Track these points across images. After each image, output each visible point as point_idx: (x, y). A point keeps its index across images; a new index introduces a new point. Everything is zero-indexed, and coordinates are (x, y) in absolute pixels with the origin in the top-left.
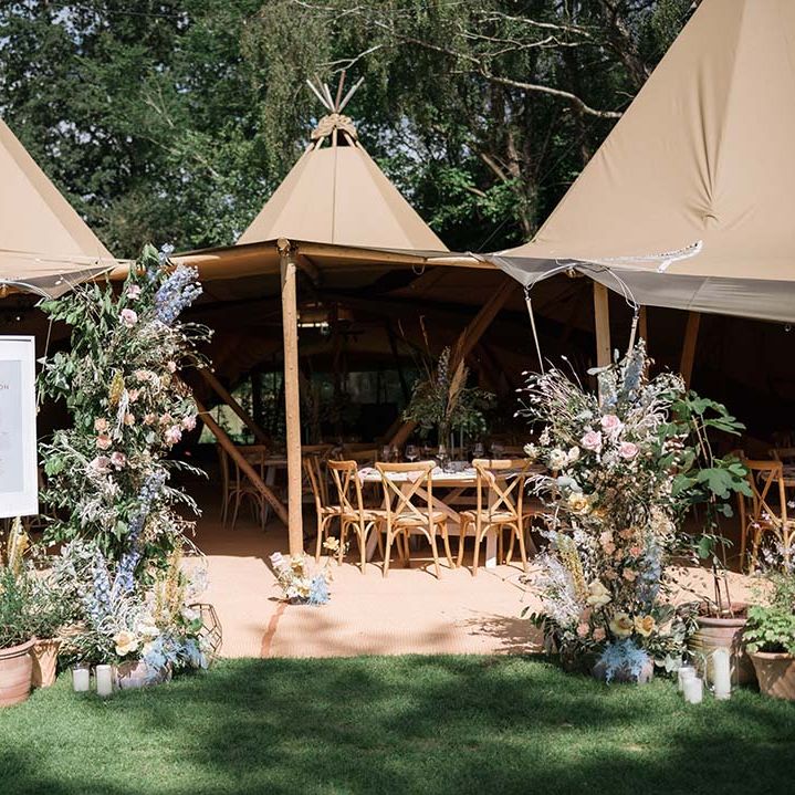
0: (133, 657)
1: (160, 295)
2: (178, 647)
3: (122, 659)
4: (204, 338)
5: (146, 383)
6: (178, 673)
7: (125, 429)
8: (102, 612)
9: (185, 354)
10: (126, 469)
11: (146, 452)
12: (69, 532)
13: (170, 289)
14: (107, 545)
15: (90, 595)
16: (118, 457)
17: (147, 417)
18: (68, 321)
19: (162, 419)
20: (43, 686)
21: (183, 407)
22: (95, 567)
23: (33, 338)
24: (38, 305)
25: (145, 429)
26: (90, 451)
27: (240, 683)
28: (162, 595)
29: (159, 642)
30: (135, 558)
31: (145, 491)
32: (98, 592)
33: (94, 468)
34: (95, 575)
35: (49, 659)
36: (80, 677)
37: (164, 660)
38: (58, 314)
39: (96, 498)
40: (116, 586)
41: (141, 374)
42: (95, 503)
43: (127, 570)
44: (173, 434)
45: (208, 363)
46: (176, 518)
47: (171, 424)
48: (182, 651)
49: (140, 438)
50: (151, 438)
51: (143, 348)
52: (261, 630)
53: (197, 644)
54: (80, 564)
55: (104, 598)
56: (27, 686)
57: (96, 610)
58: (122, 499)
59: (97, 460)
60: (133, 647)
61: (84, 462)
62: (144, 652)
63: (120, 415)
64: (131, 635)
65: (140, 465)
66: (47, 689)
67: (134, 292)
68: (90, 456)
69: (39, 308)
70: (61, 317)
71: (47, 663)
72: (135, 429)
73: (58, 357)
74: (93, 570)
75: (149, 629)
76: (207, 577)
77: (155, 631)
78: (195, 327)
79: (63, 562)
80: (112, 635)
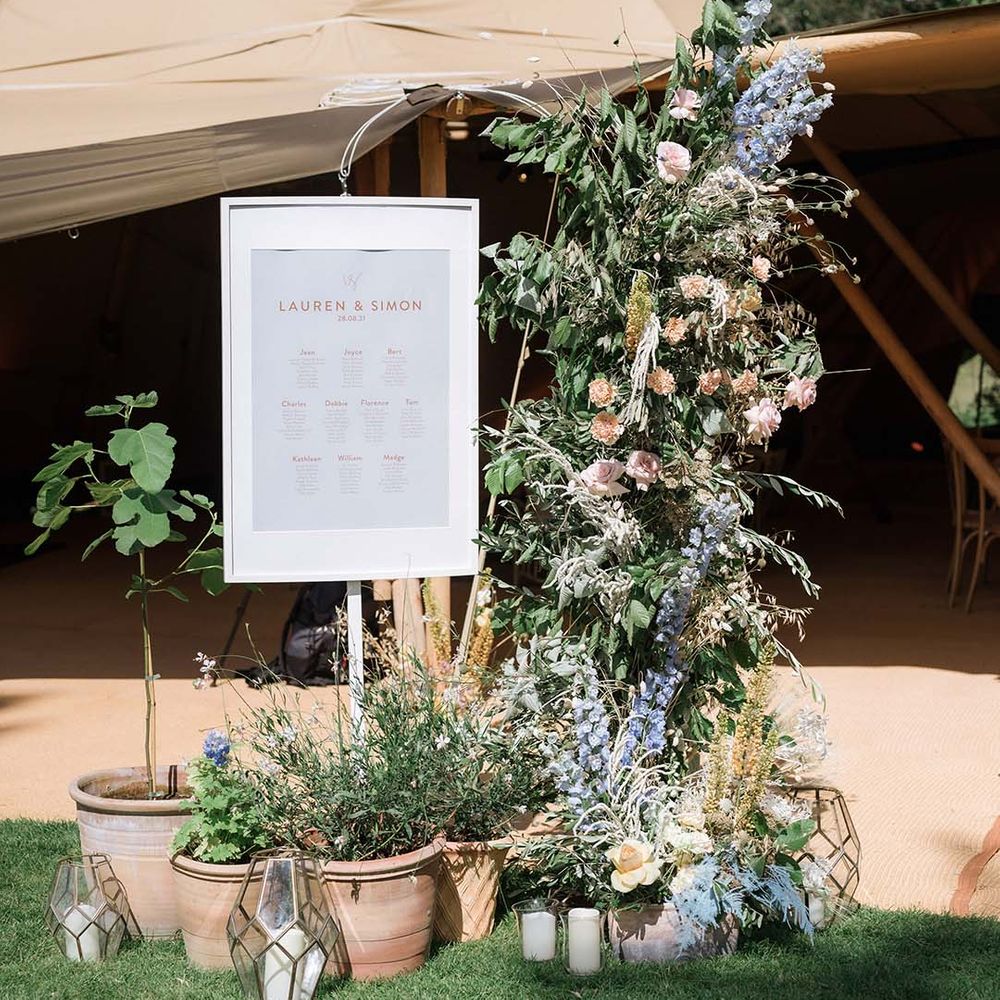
0: (650, 897)
1: (741, 112)
2: (749, 882)
3: (625, 899)
4: (836, 206)
5: (703, 304)
6: (749, 938)
7: (655, 402)
8: (589, 793)
9: (795, 241)
10: (656, 488)
11: (703, 454)
12: (542, 614)
13: (763, 97)
14: (611, 650)
15: (566, 756)
16: (642, 462)
17: (704, 378)
18: (549, 167)
19: (736, 384)
20: (464, 938)
21: (790, 357)
22: (583, 694)
23: (475, 203)
24: (485, 132)
25: (704, 405)
26: (583, 447)
27: (884, 975)
28: (724, 764)
29: (710, 868)
30: (672, 681)
31: (695, 536)
32: (583, 750)
33: (589, 483)
34: (579, 713)
35: (479, 883)
36: (537, 930)
37: (715, 910)
38: (527, 151)
39: (591, 546)
40: (625, 739)
41: (691, 285)
42: (592, 558)
43: (653, 705)
44: (763, 417)
45: (848, 264)
46: (762, 599)
47: (760, 394)
48: (758, 893)
49: (692, 423)
50: (713, 423)
51: (699, 228)
52: (965, 848)
53: (796, 878)
54: (551, 687)
55: (596, 765)
56: (421, 939)
57: (577, 788)
58: (650, 552)
59: (596, 466)
60: (648, 874)
61: (569, 469)
62: (676, 886)
63: (638, 371)
64: (645, 849)
65: (687, 481)
66: (472, 946)
67: (685, 106)
68: (583, 458)
69: (489, 138)
70: (532, 157)
71: (475, 892)
72: (679, 404)
73: (519, 244)
74: (576, 702)
75: (687, 838)
76: (826, 733)
77: (702, 842)
78: (816, 182)
79: (518, 679)
80: (605, 847)
